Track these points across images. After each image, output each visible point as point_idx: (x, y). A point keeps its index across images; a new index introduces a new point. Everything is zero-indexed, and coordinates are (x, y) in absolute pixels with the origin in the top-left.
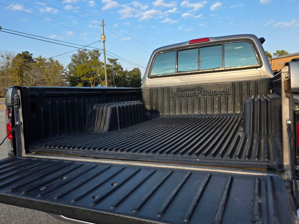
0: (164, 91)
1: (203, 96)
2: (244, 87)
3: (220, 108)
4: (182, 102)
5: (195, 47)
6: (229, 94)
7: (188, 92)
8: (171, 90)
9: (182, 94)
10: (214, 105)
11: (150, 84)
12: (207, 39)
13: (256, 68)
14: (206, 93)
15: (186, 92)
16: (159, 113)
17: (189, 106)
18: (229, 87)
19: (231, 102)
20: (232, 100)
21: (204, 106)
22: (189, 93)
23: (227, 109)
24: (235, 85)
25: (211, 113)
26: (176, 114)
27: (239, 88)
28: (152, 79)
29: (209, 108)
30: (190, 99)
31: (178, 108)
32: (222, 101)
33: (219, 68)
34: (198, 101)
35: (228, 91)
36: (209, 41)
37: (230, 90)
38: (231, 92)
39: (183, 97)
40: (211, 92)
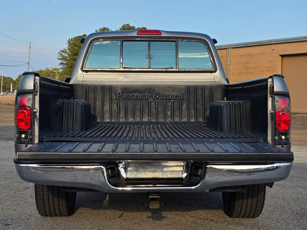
0: (105, 90)
1: (154, 100)
2: (199, 93)
3: (173, 116)
4: (128, 106)
5: (144, 39)
6: (183, 99)
7: (136, 94)
8: (114, 90)
9: (128, 96)
10: (167, 112)
11: (84, 80)
12: (159, 32)
13: (211, 72)
14: (158, 96)
15: (134, 93)
16: (96, 118)
17: (137, 111)
18: (183, 91)
19: (185, 109)
20: (186, 106)
21: (154, 112)
22: (137, 96)
23: (181, 117)
24: (190, 89)
25: (163, 120)
26: (120, 121)
27: (194, 93)
28: (87, 72)
29: (161, 115)
30: (138, 103)
31: (123, 113)
32: (175, 107)
33: (172, 68)
34: (147, 105)
35: (182, 95)
36: (161, 35)
37: (184, 94)
38: (185, 97)
39: (129, 99)
40: (163, 96)
